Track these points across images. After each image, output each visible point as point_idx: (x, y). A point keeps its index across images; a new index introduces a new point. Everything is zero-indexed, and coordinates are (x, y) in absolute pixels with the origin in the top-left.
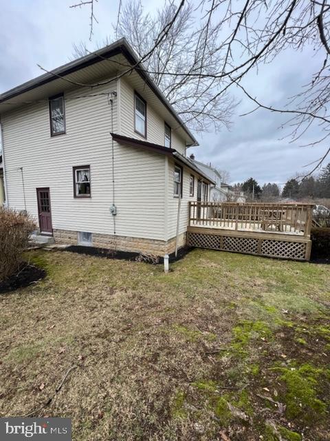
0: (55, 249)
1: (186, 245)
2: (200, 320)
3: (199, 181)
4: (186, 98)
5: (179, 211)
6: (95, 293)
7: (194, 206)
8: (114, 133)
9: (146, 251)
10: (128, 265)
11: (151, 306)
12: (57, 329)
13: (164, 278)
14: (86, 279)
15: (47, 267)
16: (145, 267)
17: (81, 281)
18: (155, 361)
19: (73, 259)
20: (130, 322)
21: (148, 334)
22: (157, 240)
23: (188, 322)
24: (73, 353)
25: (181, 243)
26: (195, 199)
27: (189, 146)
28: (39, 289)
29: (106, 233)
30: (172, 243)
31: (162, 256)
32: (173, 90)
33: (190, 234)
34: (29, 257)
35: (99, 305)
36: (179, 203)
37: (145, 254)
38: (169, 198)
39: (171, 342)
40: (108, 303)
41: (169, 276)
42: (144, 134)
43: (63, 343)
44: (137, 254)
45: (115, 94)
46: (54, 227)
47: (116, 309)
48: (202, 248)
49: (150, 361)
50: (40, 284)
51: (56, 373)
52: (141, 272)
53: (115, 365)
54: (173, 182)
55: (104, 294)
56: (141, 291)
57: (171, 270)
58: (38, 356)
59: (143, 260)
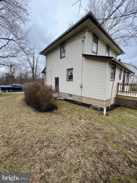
0: (60, 99)
1: (115, 104)
2: (125, 144)
3: (124, 72)
4: (118, 31)
5: (113, 87)
6: (74, 118)
7: (121, 84)
8: (83, 54)
9: (94, 104)
10: (87, 109)
11: (98, 129)
12: (61, 128)
13: (104, 118)
14: (70, 112)
15: (57, 105)
16: (94, 111)
17: (69, 113)
18: (101, 156)
19: (66, 104)
20: (88, 134)
21: (97, 142)
22: (100, 100)
23: (118, 143)
24: (66, 139)
25: (112, 102)
26: (121, 81)
27: (119, 55)
28: (55, 113)
29: (78, 95)
30: (108, 102)
31: (102, 107)
32: (111, 29)
33: (118, 99)
34: (52, 101)
35: (75, 124)
36: (113, 83)
37: (94, 106)
38: (108, 81)
39: (109, 150)
40: (79, 123)
41: (106, 117)
42: (96, 52)
43: (63, 135)
44: (91, 105)
45: (85, 37)
46: (60, 91)
47: (82, 126)
48: (125, 106)
49: (98, 155)
50: (55, 111)
51: (61, 145)
52: (93, 113)
53: (83, 150)
54: (110, 73)
55: (77, 119)
56: (93, 121)
57: (107, 115)
58: (56, 137)
59: (93, 108)
